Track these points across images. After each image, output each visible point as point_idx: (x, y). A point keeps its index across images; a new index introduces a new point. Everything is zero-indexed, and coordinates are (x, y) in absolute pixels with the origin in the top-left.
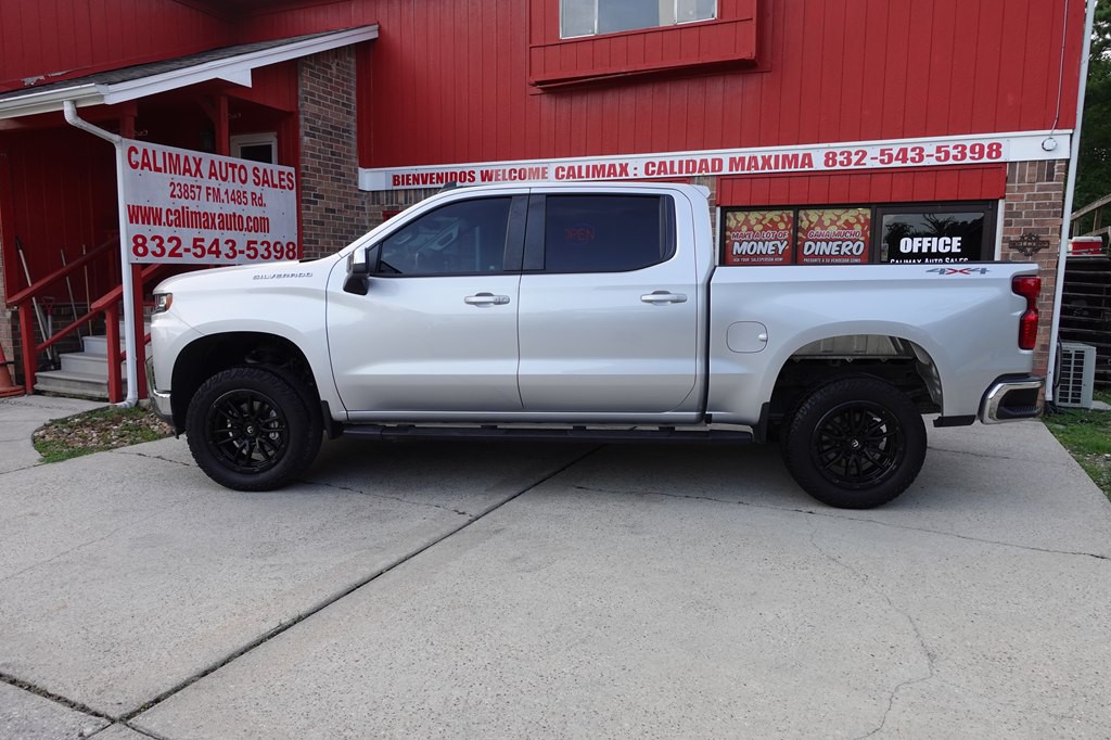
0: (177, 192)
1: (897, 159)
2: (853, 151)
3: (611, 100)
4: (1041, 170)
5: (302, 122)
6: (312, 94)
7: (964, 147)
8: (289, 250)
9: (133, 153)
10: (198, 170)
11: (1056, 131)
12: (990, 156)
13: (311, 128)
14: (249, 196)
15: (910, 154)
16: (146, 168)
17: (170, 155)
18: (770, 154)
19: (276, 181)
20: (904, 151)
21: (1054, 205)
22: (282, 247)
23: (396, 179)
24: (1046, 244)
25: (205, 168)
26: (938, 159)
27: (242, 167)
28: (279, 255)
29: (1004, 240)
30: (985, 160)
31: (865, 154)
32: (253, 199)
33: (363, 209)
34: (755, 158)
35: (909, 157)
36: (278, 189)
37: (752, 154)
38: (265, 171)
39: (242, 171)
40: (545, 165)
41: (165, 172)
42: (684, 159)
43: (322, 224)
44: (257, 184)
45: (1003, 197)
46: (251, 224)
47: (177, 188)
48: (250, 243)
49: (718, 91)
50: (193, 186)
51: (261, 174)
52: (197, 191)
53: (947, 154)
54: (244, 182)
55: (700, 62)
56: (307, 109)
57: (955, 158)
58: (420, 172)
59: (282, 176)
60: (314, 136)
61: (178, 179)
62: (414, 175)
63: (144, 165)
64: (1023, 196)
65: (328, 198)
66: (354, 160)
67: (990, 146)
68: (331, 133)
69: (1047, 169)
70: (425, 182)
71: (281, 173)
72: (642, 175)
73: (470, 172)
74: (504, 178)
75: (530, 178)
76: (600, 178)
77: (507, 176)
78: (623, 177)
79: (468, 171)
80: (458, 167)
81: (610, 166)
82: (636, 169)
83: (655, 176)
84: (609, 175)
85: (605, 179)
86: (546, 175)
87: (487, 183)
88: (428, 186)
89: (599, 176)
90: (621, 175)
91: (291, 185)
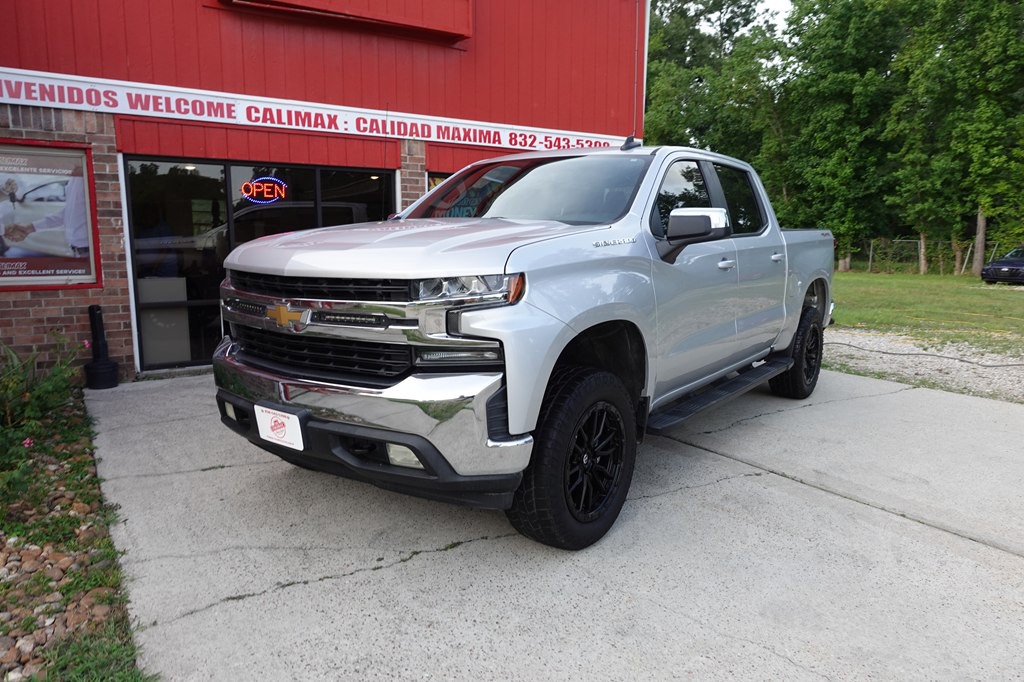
1: (555, 145)
2: (528, 134)
7: (591, 143)
15: (562, 143)
18: (470, 127)
20: (558, 139)
31: (535, 139)
34: (457, 129)
37: (455, 126)
40: (230, 101)
42: (396, 120)
70: (14, 95)
72: (353, 130)
73: (106, 94)
74: (168, 109)
75: (210, 114)
76: (306, 128)
77: (173, 107)
78: (333, 130)
79: (102, 90)
80: (84, 83)
81: (317, 115)
82: (346, 123)
83: (367, 133)
84: (316, 125)
85: (312, 129)
86: (233, 114)
87: (139, 112)
88: (23, 101)
89: (304, 125)
90: (330, 127)
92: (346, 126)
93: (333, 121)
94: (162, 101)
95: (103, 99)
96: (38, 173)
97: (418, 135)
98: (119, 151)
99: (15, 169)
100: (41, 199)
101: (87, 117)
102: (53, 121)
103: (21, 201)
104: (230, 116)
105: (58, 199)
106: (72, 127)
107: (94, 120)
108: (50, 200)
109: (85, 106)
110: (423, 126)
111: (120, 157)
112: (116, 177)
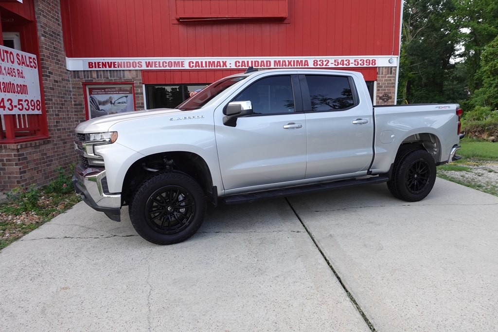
1: (340, 64)
2: (324, 60)
3: (216, 30)
4: (388, 70)
5: (39, 28)
6: (43, 11)
7: (364, 61)
8: (38, 105)
11: (393, 56)
12: (372, 64)
13: (44, 32)
14: (16, 71)
15: (345, 62)
18: (291, 60)
19: (28, 63)
20: (343, 61)
21: (392, 83)
22: (34, 103)
23: (90, 65)
24: (390, 98)
26: (355, 64)
27: (11, 53)
28: (33, 108)
29: (377, 96)
30: (371, 66)
31: (328, 61)
32: (19, 73)
33: (69, 81)
34: (285, 61)
35: (345, 63)
36: (29, 68)
37: (284, 60)
38: (22, 56)
39: (11, 55)
40: (182, 60)
42: (254, 60)
43: (53, 89)
44: (19, 64)
45: (376, 80)
46: (19, 89)
48: (19, 100)
49: (267, 30)
51: (20, 58)
53: (358, 62)
54: (13, 62)
55: (263, 16)
56: (41, 20)
57: (361, 64)
58: (107, 61)
59: (31, 60)
60: (45, 37)
62: (103, 63)
64: (383, 80)
65: (56, 75)
66: (63, 53)
67: (372, 60)
68: (52, 36)
69: (390, 70)
70: (110, 67)
71: (30, 58)
72: (233, 67)
73: (138, 62)
74: (160, 66)
75: (174, 67)
76: (213, 68)
77: (161, 65)
78: (225, 68)
79: (137, 61)
80: (131, 60)
81: (218, 62)
82: (230, 64)
83: (240, 67)
84: (217, 66)
85: (216, 68)
86: (184, 65)
87: (149, 68)
88: (112, 69)
89: (212, 67)
90: (223, 66)
91: (35, 66)
92: (230, 65)
93: (224, 64)
94: (157, 63)
95: (138, 65)
96: (119, 94)
97: (264, 66)
98: (143, 84)
99: (112, 93)
100: (119, 103)
101: (132, 72)
102: (122, 75)
103: (114, 104)
104: (182, 66)
105: (125, 103)
106: (128, 76)
107: (134, 73)
108: (122, 103)
109: (132, 68)
110: (267, 62)
111: (144, 86)
112: (142, 94)
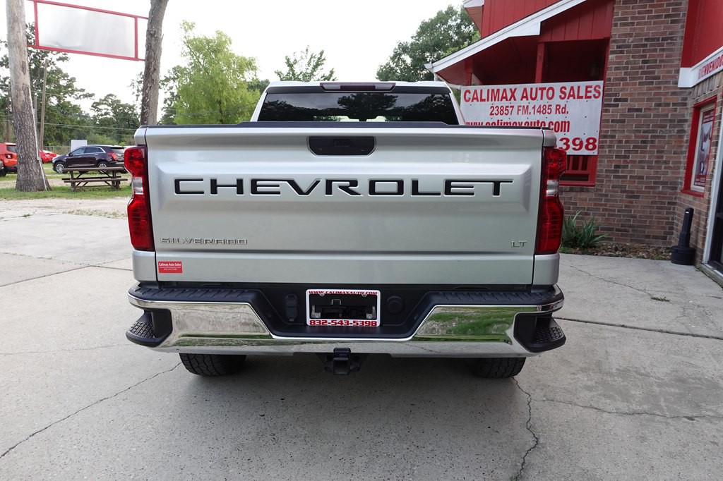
0: (495, 111)
5: (612, 44)
6: (625, 19)
8: (589, 143)
9: (467, 93)
10: (513, 96)
13: (618, 47)
14: (553, 107)
16: (475, 101)
17: (493, 90)
19: (582, 94)
22: (582, 142)
25: (518, 95)
27: (550, 88)
28: (578, 147)
32: (557, 109)
33: (686, 104)
36: (584, 100)
38: (572, 88)
39: (550, 91)
41: (488, 100)
43: (623, 121)
44: (563, 98)
47: (495, 110)
50: (508, 107)
51: (567, 92)
52: (510, 109)
54: (551, 98)
56: (617, 32)
59: (589, 89)
60: (622, 52)
61: (497, 103)
63: (474, 99)
65: (632, 100)
66: (676, 63)
68: (645, 46)
71: (587, 87)
91: (597, 95)
102: (713, 83)
109: (719, 68)
